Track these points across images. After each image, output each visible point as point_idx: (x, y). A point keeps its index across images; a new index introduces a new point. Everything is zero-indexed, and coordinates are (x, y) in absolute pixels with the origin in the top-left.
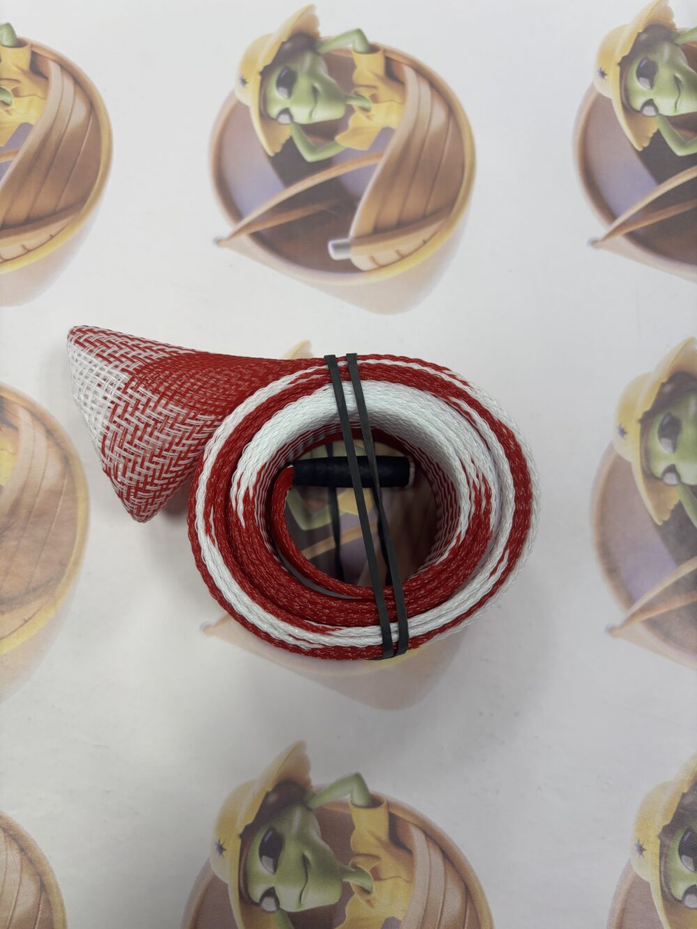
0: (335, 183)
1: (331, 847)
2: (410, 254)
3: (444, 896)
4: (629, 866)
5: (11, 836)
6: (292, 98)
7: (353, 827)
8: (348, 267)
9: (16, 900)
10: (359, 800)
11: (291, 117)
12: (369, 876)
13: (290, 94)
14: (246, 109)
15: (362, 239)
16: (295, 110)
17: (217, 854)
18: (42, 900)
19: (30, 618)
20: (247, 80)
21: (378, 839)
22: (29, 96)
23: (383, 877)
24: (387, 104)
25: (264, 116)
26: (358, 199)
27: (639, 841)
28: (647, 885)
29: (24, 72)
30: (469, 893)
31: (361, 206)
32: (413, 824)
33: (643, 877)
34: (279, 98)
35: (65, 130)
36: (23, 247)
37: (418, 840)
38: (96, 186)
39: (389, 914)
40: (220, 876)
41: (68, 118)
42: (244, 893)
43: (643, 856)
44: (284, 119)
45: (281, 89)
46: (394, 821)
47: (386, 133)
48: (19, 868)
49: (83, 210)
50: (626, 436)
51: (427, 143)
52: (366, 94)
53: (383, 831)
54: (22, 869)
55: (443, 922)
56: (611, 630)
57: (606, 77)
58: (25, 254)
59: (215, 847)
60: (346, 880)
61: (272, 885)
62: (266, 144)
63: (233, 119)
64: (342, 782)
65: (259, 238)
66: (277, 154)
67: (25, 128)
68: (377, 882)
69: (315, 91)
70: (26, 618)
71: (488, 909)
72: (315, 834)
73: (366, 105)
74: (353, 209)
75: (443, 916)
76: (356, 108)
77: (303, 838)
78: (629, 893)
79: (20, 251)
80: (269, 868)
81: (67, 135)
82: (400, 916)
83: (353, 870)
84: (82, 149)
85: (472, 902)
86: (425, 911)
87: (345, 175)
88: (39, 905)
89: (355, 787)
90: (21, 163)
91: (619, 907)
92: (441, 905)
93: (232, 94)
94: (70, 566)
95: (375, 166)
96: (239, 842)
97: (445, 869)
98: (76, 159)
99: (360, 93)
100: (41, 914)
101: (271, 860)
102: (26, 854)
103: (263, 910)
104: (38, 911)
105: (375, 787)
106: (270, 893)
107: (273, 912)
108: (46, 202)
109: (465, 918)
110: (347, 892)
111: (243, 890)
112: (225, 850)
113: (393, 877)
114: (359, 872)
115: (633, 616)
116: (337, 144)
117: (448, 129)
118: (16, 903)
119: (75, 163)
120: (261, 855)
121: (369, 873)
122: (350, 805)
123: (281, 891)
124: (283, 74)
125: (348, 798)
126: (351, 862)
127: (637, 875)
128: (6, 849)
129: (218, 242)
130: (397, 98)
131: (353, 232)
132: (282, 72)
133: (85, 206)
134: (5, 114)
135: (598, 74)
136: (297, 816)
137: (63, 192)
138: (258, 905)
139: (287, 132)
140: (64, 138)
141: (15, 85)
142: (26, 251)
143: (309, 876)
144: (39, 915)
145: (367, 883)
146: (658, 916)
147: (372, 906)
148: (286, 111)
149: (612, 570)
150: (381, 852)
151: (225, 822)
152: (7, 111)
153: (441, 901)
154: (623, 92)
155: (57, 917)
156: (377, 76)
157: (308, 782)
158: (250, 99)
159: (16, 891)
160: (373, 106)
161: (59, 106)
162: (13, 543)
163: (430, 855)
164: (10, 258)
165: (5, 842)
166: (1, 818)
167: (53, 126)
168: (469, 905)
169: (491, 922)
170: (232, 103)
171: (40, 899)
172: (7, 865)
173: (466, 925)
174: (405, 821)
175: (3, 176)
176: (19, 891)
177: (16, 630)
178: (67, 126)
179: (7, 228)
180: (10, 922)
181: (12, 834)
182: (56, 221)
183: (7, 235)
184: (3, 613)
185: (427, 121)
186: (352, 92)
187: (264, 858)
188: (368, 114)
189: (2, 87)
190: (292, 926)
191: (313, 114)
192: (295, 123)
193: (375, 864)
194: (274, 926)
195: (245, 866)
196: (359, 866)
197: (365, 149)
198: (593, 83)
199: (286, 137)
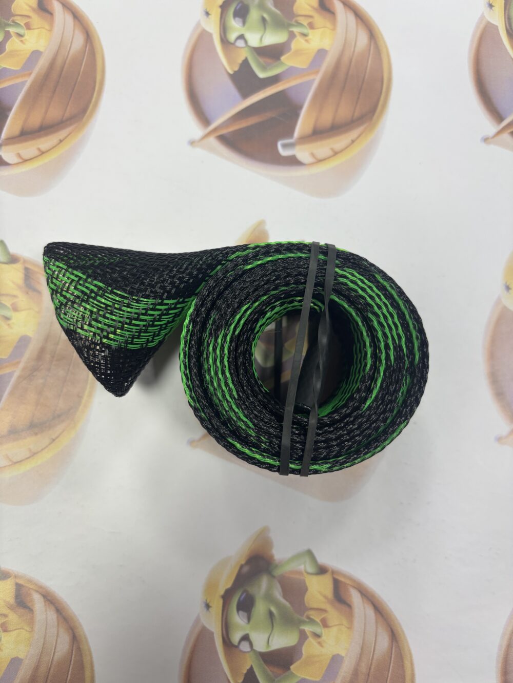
0: (281, 95)
1: (291, 603)
2: (342, 151)
3: (376, 638)
5: (49, 600)
6: (247, 25)
7: (306, 590)
8: (293, 161)
9: (55, 647)
10: (310, 569)
11: (246, 42)
12: (320, 625)
13: (244, 23)
14: (210, 35)
15: (304, 139)
16: (248, 36)
17: (205, 610)
18: (74, 647)
19: (57, 437)
20: (210, 13)
21: (325, 597)
22: (39, 28)
23: (330, 625)
24: (322, 29)
25: (224, 41)
26: (301, 108)
29: (33, 10)
30: (394, 636)
31: (303, 113)
32: (351, 586)
34: (235, 26)
35: (67, 58)
36: (39, 149)
37: (355, 598)
38: (94, 100)
39: (335, 652)
40: (208, 626)
41: (69, 45)
42: (226, 639)
44: (240, 43)
45: (237, 19)
46: (337, 585)
47: (321, 54)
48: (56, 624)
49: (85, 119)
50: (510, 291)
51: (354, 60)
52: (305, 22)
53: (328, 590)
54: (58, 626)
55: (375, 657)
56: (499, 439)
57: (493, 8)
58: (41, 155)
59: (204, 605)
60: (302, 627)
61: (247, 632)
62: (226, 64)
63: (200, 42)
64: (297, 557)
65: (223, 139)
66: (235, 72)
67: (36, 54)
68: (326, 630)
69: (264, 20)
70: (54, 437)
71: (409, 647)
72: (278, 594)
73: (305, 31)
74: (297, 116)
75: (376, 653)
76: (297, 34)
77: (269, 598)
79: (37, 153)
80: (244, 619)
81: (69, 59)
82: (343, 653)
83: (307, 620)
84: (82, 69)
85: (397, 642)
86: (362, 649)
87: (291, 88)
88: (72, 651)
89: (307, 559)
90: (34, 82)
91: (505, 643)
92: (373, 644)
93: (198, 24)
94: (85, 398)
95: (314, 80)
96: (221, 601)
97: (376, 620)
98: (77, 79)
99: (300, 22)
100: (75, 657)
101: (245, 614)
102: (61, 614)
103: (241, 651)
104: (72, 655)
105: (322, 559)
106: (246, 638)
107: (248, 652)
108: (55, 113)
109: (391, 654)
110: (303, 636)
111: (225, 636)
112: (211, 607)
113: (337, 625)
114: (312, 621)
116: (282, 63)
117: (370, 50)
118: (55, 650)
119: (76, 81)
120: (238, 609)
121: (320, 622)
122: (304, 573)
123: (254, 636)
124: (238, 7)
125: (302, 567)
126: (305, 615)
128: (46, 611)
129: (192, 143)
130: (329, 25)
131: (297, 134)
132: (238, 5)
133: (86, 117)
134: (20, 43)
135: (487, 6)
136: (264, 582)
137: (68, 104)
138: (237, 647)
139: (244, 54)
140: (67, 62)
141: (26, 20)
142: (41, 153)
143: (274, 625)
144: (73, 658)
145: (318, 630)
147: (322, 646)
148: (241, 37)
149: (499, 394)
150: (328, 607)
151: (210, 587)
152: (22, 41)
153: (374, 642)
154: (507, 20)
155: (86, 659)
156: (313, 7)
157: (272, 557)
158: (213, 28)
159: (55, 641)
160: (310, 32)
161: (63, 34)
162: (41, 381)
163: (364, 608)
164: (29, 159)
165: (45, 605)
166: (41, 587)
167: (58, 52)
168: (394, 644)
169: (411, 657)
170: (199, 31)
171: (73, 647)
172: (47, 622)
173: (392, 659)
174: (345, 584)
175: (21, 93)
176: (57, 641)
177: (47, 447)
178: (69, 52)
179: (25, 135)
180: (51, 664)
181: (50, 599)
182: (64, 128)
183: (26, 140)
184: (36, 434)
185: (353, 43)
186: (294, 20)
187: (241, 612)
188: (307, 38)
189: (16, 21)
190: (262, 663)
191: (263, 39)
192: (249, 46)
193: (324, 616)
194: (249, 662)
195: (226, 619)
196: (312, 617)
197: (305, 67)
198: (483, 13)
199: (243, 58)
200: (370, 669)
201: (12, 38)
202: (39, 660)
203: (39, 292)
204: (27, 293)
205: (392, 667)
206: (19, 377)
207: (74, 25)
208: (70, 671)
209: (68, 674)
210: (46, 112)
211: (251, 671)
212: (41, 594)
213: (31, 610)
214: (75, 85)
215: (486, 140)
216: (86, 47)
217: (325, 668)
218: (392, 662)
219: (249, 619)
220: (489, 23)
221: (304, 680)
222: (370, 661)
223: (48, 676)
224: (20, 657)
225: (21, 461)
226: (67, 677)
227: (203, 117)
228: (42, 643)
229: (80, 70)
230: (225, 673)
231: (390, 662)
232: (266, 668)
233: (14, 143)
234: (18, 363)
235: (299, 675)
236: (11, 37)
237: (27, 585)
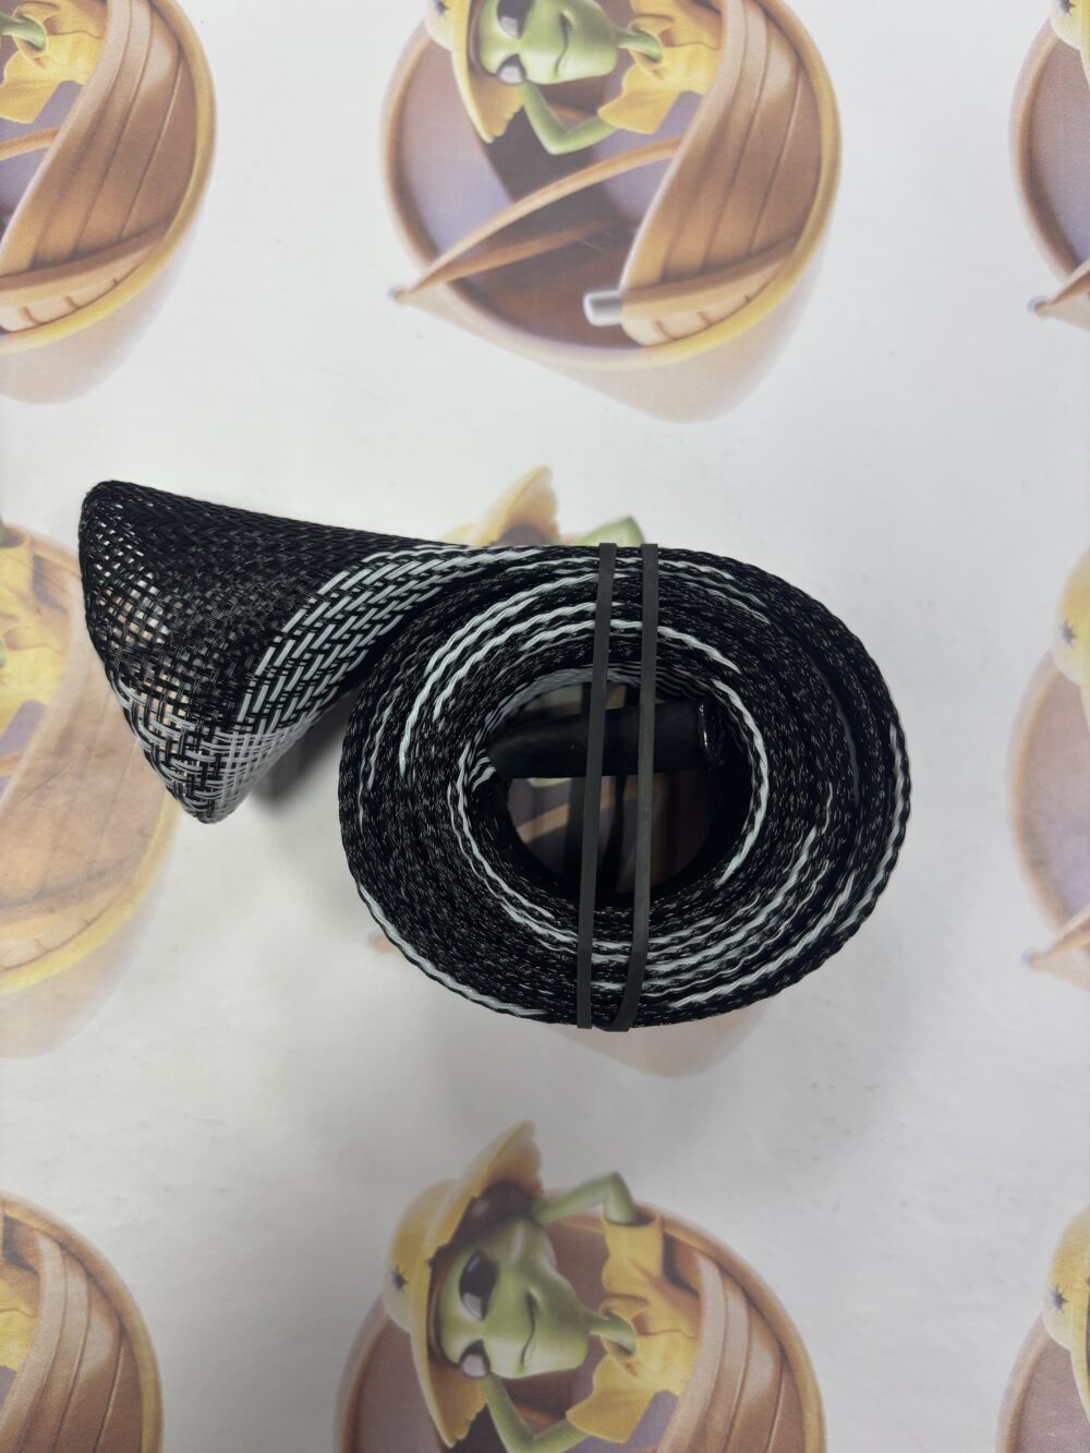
0: (596, 193)
1: (571, 1283)
2: (722, 320)
3: (747, 1361)
4: (1039, 1324)
5: (72, 1255)
6: (526, 34)
7: (606, 1254)
8: (616, 338)
9: (83, 1350)
10: (617, 1214)
11: (523, 71)
12: (630, 1328)
13: (521, 29)
14: (446, 54)
15: (641, 291)
16: (528, 59)
17: (394, 1288)
18: (122, 1352)
19: (95, 919)
20: (447, 5)
21: (645, 1273)
22: (73, 33)
23: (653, 1330)
24: (689, 48)
25: (476, 68)
26: (637, 222)
27: (1057, 1287)
28: (1066, 1355)
30: (787, 1359)
31: (641, 234)
33: (1060, 1342)
34: (502, 36)
35: (134, 99)
36: (69, 300)
37: (708, 1277)
39: (661, 1386)
40: (398, 1322)
41: (140, 71)
42: (435, 1348)
43: (1063, 1312)
44: (511, 75)
45: (505, 19)
47: (687, 102)
48: (85, 1302)
49: (168, 235)
50: (1074, 641)
51: (757, 120)
52: (654, 30)
54: (90, 1306)
55: (745, 1400)
56: (1032, 959)
57: (1072, 10)
58: (73, 312)
59: (391, 1278)
60: (595, 1333)
61: (479, 1337)
62: (479, 122)
63: (424, 69)
64: (591, 1187)
65: (466, 288)
66: (497, 139)
67: (68, 90)
68: (643, 1338)
69: (564, 23)
70: (89, 917)
71: (815, 1384)
72: (546, 1262)
73: (653, 50)
74: (628, 240)
75: (745, 1392)
76: (635, 57)
78: (1038, 1365)
79: (64, 307)
80: (473, 1311)
81: (138, 102)
82: (677, 1390)
83: (606, 1318)
84: (166, 126)
85: (791, 1372)
86: (717, 1383)
87: (617, 178)
88: (118, 1358)
89: (611, 1194)
90: (62, 153)
91: (1019, 1386)
92: (741, 1375)
94: (156, 837)
95: (668, 161)
96: (427, 1273)
97: (750, 1323)
98: (155, 146)
99: (642, 29)
100: (122, 1373)
101: (477, 1301)
102: (96, 1283)
103: (466, 1375)
104: (117, 1367)
105: (643, 1195)
106: (476, 1349)
107: (480, 1378)
108: (105, 221)
109: (778, 1397)
110: (595, 1352)
111: (433, 1343)
112: (406, 1282)
113: (668, 1331)
114: (614, 1321)
115: (1069, 937)
116: (601, 123)
117: (794, 97)
118: (82, 1355)
119: (153, 151)
120: (463, 1290)
121: (633, 1326)
122: (605, 1223)
123: (494, 1347)
125: (599, 1210)
126: (602, 1306)
127: (1052, 1340)
128: (66, 1276)
130: (706, 37)
131: (626, 278)
133: (171, 230)
134: (34, 65)
136: (519, 1236)
137: (133, 203)
138: (457, 1366)
139: (517, 99)
140: (134, 109)
141: (49, 14)
142: (73, 309)
143: (537, 1322)
144: (119, 1374)
145: (626, 1339)
146: (1079, 1401)
147: (634, 1373)
148: (514, 60)
149: (1038, 859)
150: (651, 1294)
151: (406, 1241)
152: (37, 60)
153: (742, 1370)
155: (146, 1378)
157: (537, 1186)
158: (451, 36)
159: (82, 1338)
160: (665, 52)
161: (125, 51)
162: (63, 799)
163: (726, 1300)
164: (47, 320)
165: (64, 1263)
166: (55, 1227)
167: (114, 87)
168: (785, 1376)
169: (819, 1404)
170: (421, 45)
171: (119, 1350)
172: (66, 1298)
173: (780, 1407)
174: (688, 1248)
175: (32, 175)
176: (86, 1338)
177: (73, 938)
178: (139, 86)
179: (42, 267)
180: (74, 1384)
181: (75, 1253)
182: (122, 255)
183: (44, 280)
184: (52, 910)
185: (759, 79)
186: (629, 27)
187: (468, 1296)
188: (657, 67)
189: (28, 16)
190: (508, 1399)
191: (561, 66)
192: (529, 82)
193: (641, 1310)
194: (482, 1398)
195: (438, 1307)
196: (615, 1312)
197: (649, 131)
198: (1048, 21)
199: (515, 109)
200: (732, 1425)
201: (17, 53)
202: (49, 1375)
203: (64, 611)
204: (38, 611)
205: (779, 1423)
206: (19, 789)
207: (152, 27)
208: (113, 1399)
209: (108, 1404)
210: (87, 217)
211: (484, 1418)
212: (55, 1240)
213: (34, 1273)
214: (150, 159)
215: (1039, 306)
216: (175, 77)
217: (638, 1419)
218: (779, 1413)
219: (484, 1310)
220: (1059, 42)
221: (592, 1441)
222: (733, 1410)
223: (67, 1407)
224: (10, 1366)
225: (20, 966)
226: (107, 1410)
227: (424, 239)
228: (56, 1340)
229: (162, 128)
230: (431, 1420)
231: (775, 1414)
232: (516, 1410)
233: (16, 286)
234: (17, 759)
235: (584, 1430)
236: (16, 50)
237: (26, 1221)
